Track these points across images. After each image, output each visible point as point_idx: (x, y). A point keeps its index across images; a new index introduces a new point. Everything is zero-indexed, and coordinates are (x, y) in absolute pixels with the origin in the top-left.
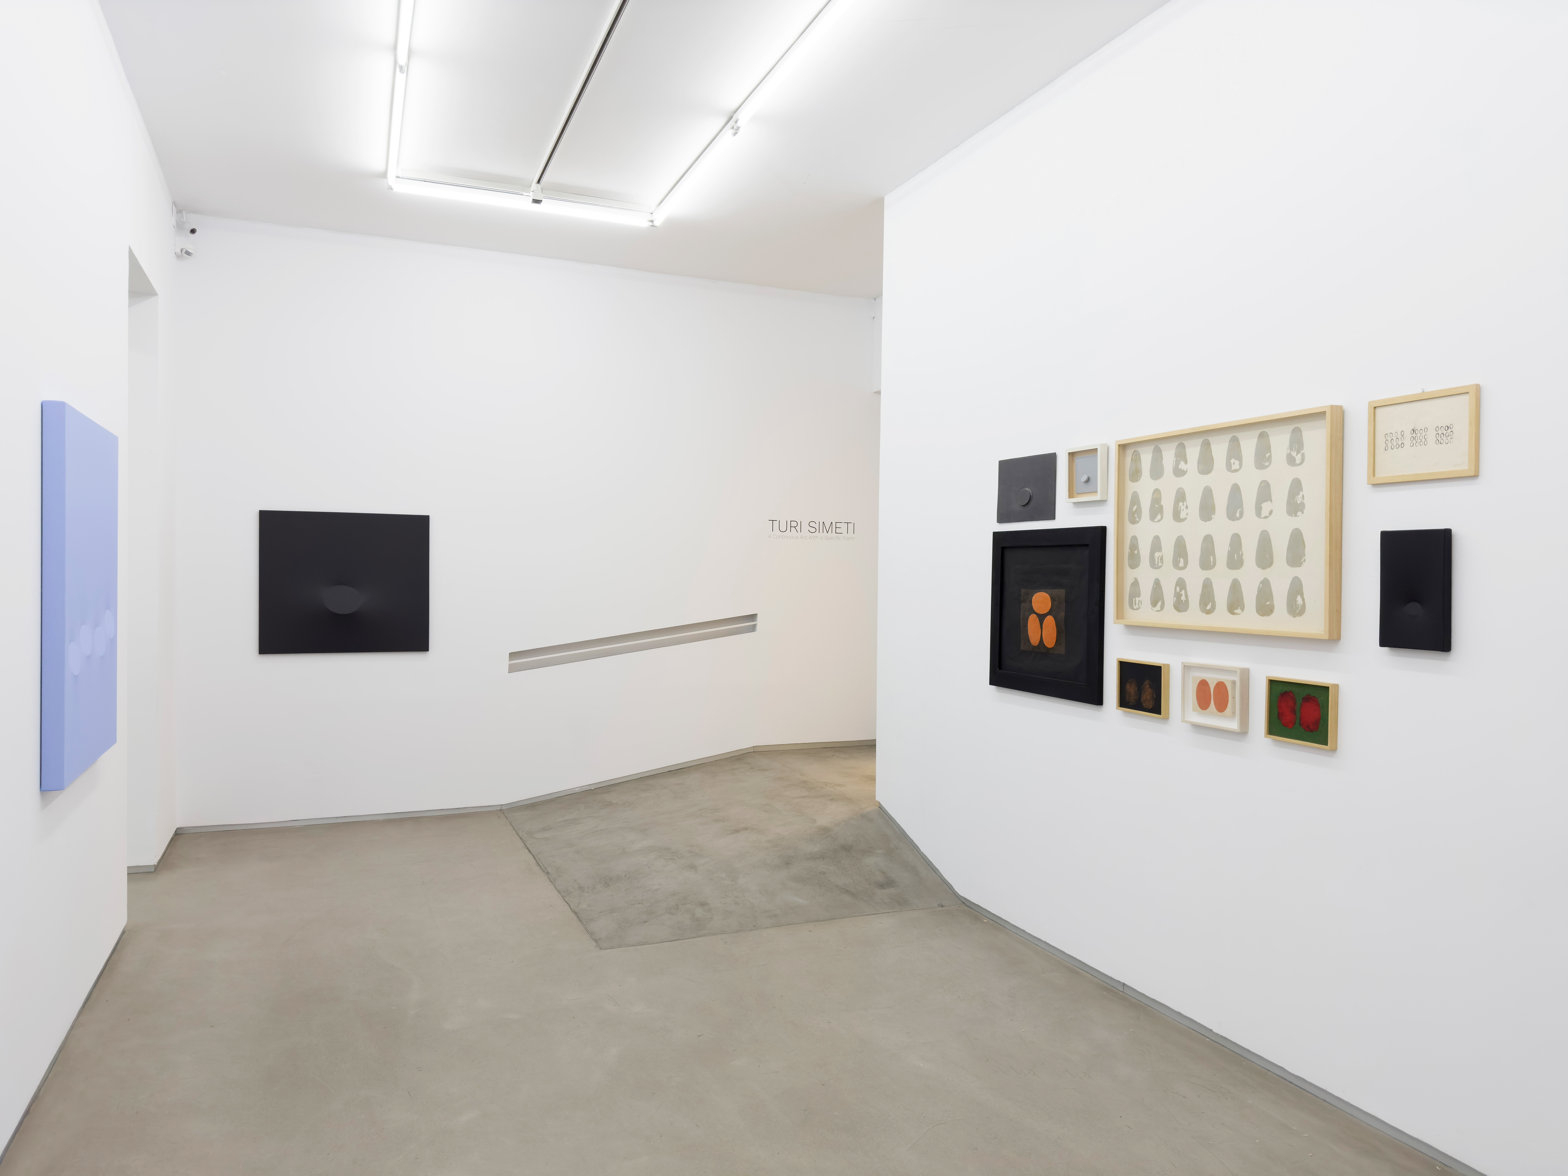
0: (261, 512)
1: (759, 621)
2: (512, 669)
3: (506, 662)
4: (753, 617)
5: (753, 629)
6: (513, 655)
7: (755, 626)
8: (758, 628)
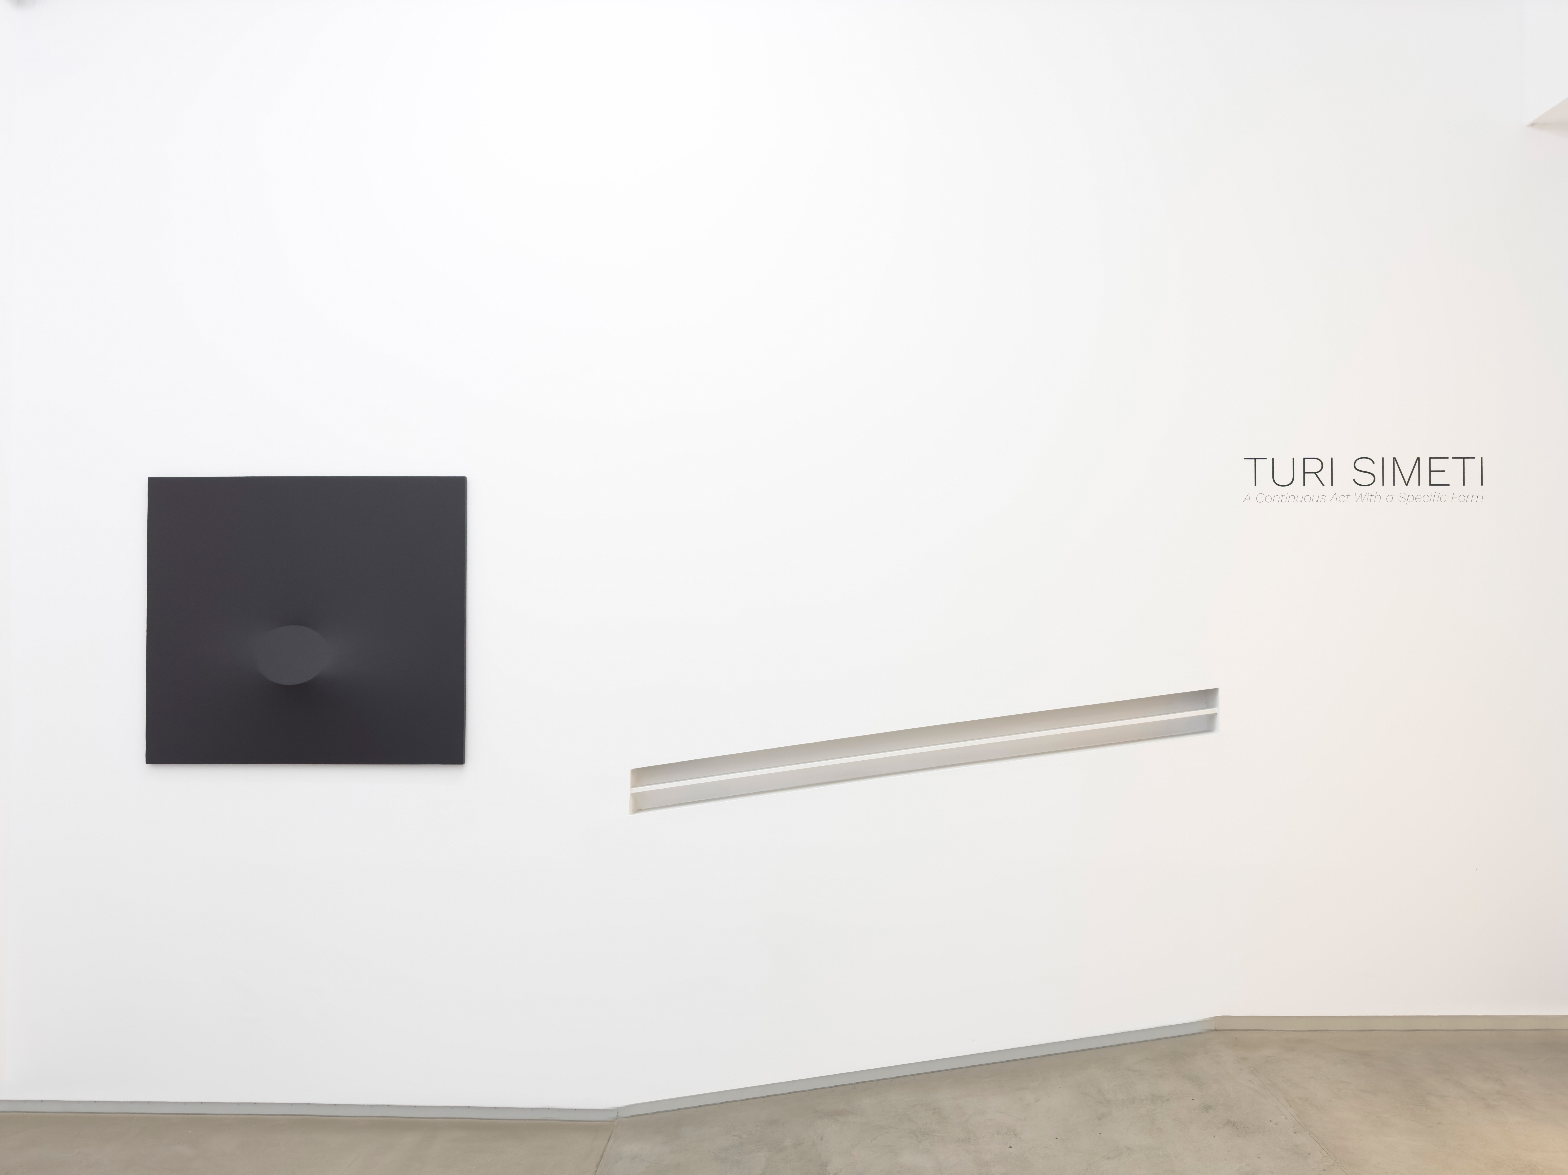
0: (154, 483)
1: (1223, 708)
2: (639, 805)
3: (625, 789)
4: (1207, 696)
5: (1208, 725)
6: (641, 775)
7: (1212, 718)
8: (1222, 722)
